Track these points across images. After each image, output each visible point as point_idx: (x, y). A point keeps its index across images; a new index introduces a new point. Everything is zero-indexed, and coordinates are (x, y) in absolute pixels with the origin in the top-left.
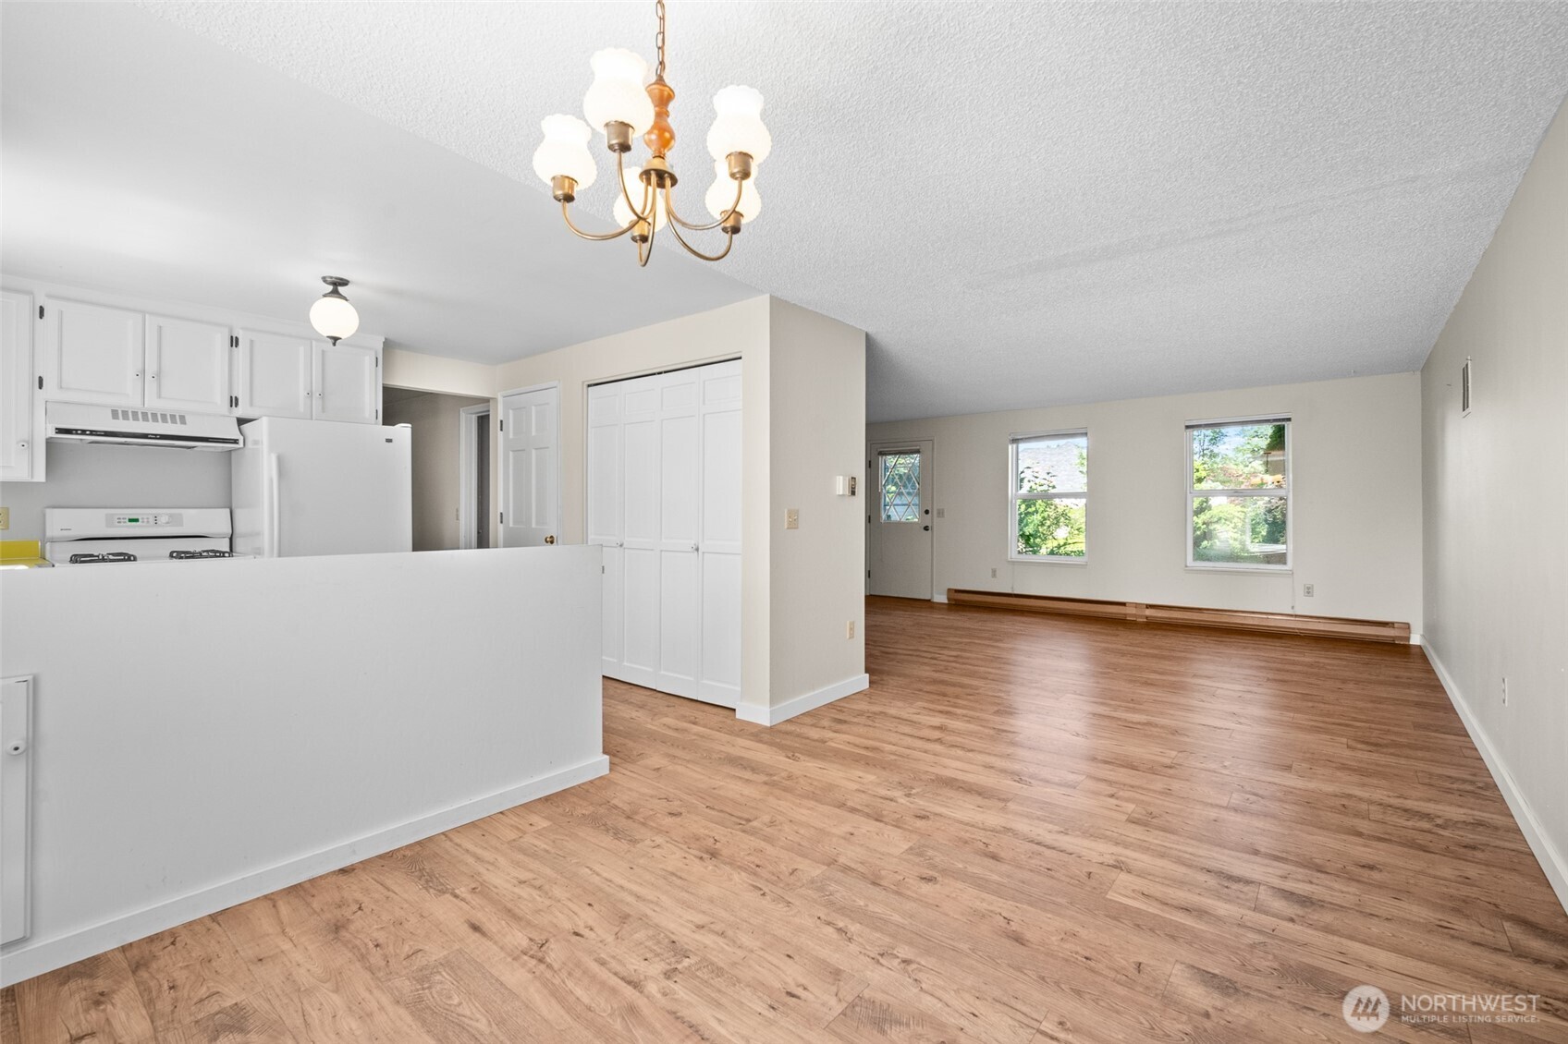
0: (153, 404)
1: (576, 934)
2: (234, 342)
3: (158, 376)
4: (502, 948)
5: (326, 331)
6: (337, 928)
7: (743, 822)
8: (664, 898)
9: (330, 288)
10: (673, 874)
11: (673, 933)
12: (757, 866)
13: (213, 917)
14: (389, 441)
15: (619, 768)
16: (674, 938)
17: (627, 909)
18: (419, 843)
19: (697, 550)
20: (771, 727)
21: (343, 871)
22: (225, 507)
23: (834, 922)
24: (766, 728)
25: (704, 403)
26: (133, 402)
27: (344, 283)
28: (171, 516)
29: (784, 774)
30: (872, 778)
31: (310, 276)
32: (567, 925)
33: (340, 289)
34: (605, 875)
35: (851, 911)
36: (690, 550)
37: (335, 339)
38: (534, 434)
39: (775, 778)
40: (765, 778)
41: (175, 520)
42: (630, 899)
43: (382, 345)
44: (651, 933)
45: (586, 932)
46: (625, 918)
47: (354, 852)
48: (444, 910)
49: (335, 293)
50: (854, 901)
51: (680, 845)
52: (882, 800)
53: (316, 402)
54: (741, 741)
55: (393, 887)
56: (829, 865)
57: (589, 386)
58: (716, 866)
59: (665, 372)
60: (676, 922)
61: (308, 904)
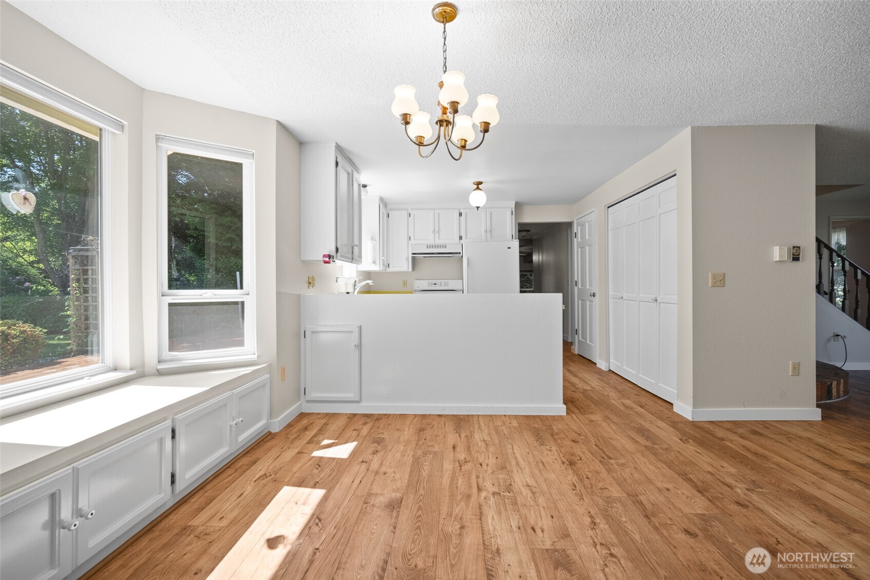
0: (438, 242)
1: (481, 465)
2: (460, 214)
3: (439, 232)
4: (454, 457)
5: (475, 205)
6: (422, 430)
7: (606, 458)
8: (527, 469)
9: (476, 186)
10: (543, 463)
11: (514, 482)
12: (587, 478)
13: (400, 415)
14: (509, 248)
15: (574, 415)
16: (513, 483)
17: (508, 465)
18: (468, 416)
19: (656, 300)
20: (692, 422)
21: (440, 415)
22: (460, 279)
23: (595, 518)
24: (688, 421)
25: (660, 208)
26: (431, 242)
27: (480, 183)
28: (445, 283)
29: (665, 446)
30: (733, 470)
31: (469, 184)
32: (481, 460)
33: (480, 186)
34: (515, 451)
35: (613, 519)
36: (652, 301)
37: (478, 208)
38: (587, 238)
39: (656, 446)
40: (648, 444)
41: (446, 284)
42: (514, 463)
43: (514, 205)
44: (507, 477)
45: (484, 466)
46: (503, 468)
47: (444, 410)
48: (452, 438)
49: (478, 188)
50: (621, 517)
51: (561, 454)
52: (720, 484)
53: (489, 234)
54: (660, 423)
55: (446, 426)
56: (629, 495)
57: (609, 207)
58: (566, 469)
59: (642, 191)
60: (520, 479)
61: (422, 421)
